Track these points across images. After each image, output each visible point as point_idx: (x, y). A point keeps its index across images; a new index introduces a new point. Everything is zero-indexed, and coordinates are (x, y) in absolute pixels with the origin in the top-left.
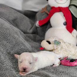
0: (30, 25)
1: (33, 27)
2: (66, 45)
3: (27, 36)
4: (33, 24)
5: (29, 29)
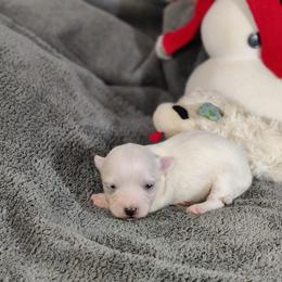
0: (137, 53)
1: (147, 62)
2: (251, 127)
3: (117, 94)
4: (147, 49)
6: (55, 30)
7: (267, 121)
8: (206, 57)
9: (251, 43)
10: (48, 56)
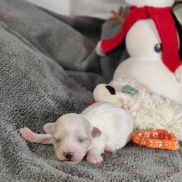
3: (71, 76)
5: (79, 60)
6: (34, 34)
7: (164, 99)
8: (128, 56)
9: (156, 50)
10: (30, 49)
